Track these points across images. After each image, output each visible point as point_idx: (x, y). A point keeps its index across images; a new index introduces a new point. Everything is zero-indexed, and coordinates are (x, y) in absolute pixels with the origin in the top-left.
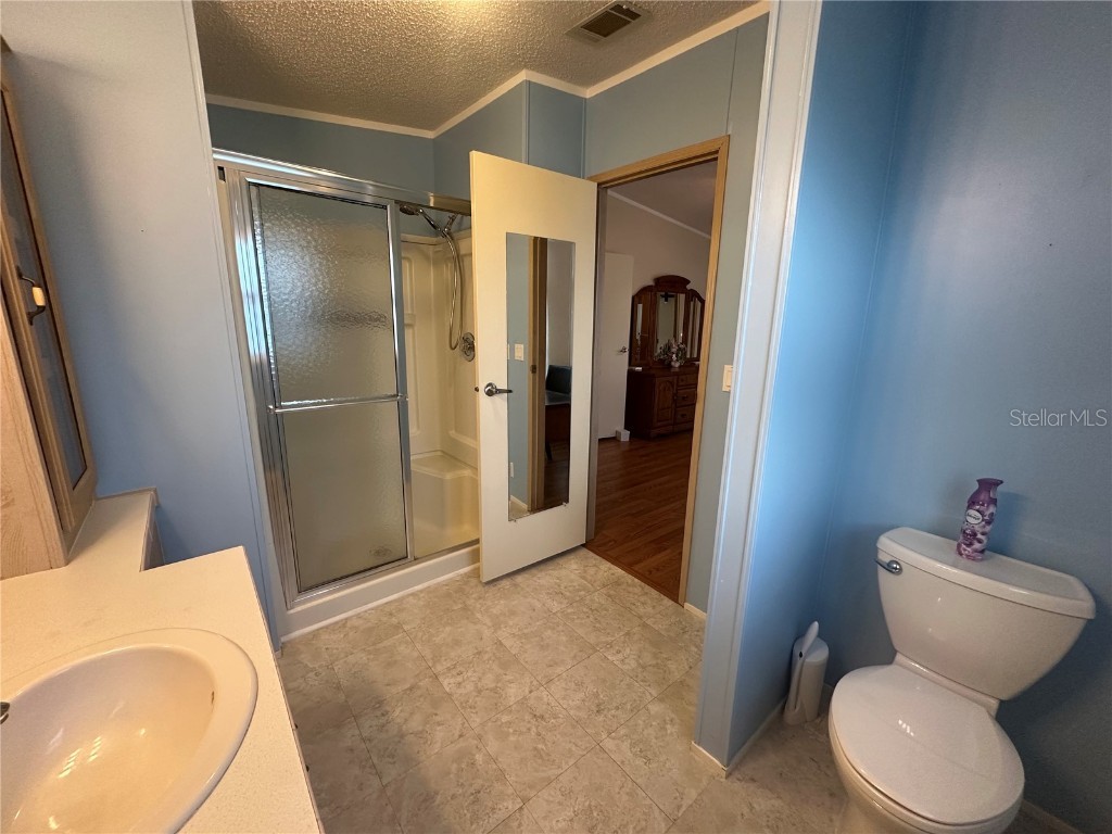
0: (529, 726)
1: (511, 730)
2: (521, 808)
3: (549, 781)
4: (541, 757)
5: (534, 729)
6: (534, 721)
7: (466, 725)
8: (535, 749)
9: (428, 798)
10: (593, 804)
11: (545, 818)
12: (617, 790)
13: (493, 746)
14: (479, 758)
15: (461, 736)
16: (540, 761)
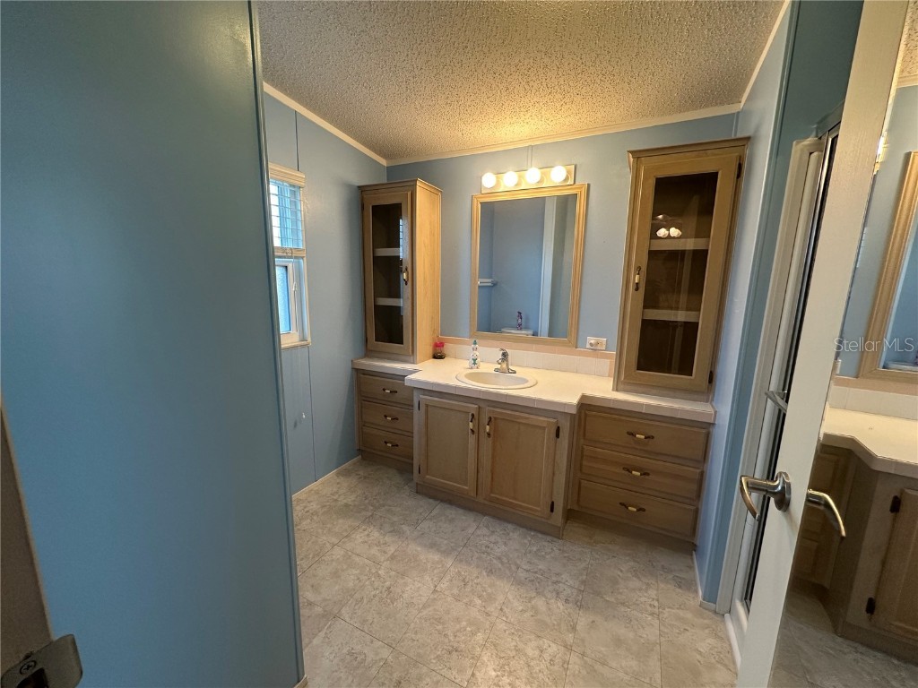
0: (457, 639)
1: (468, 629)
2: (436, 586)
3: (424, 607)
4: (436, 619)
5: (451, 638)
6: (455, 645)
7: (504, 619)
8: (443, 624)
9: (490, 572)
10: (391, 606)
11: (419, 588)
12: (375, 620)
13: (474, 613)
14: (478, 602)
15: (501, 609)
16: (436, 617)
